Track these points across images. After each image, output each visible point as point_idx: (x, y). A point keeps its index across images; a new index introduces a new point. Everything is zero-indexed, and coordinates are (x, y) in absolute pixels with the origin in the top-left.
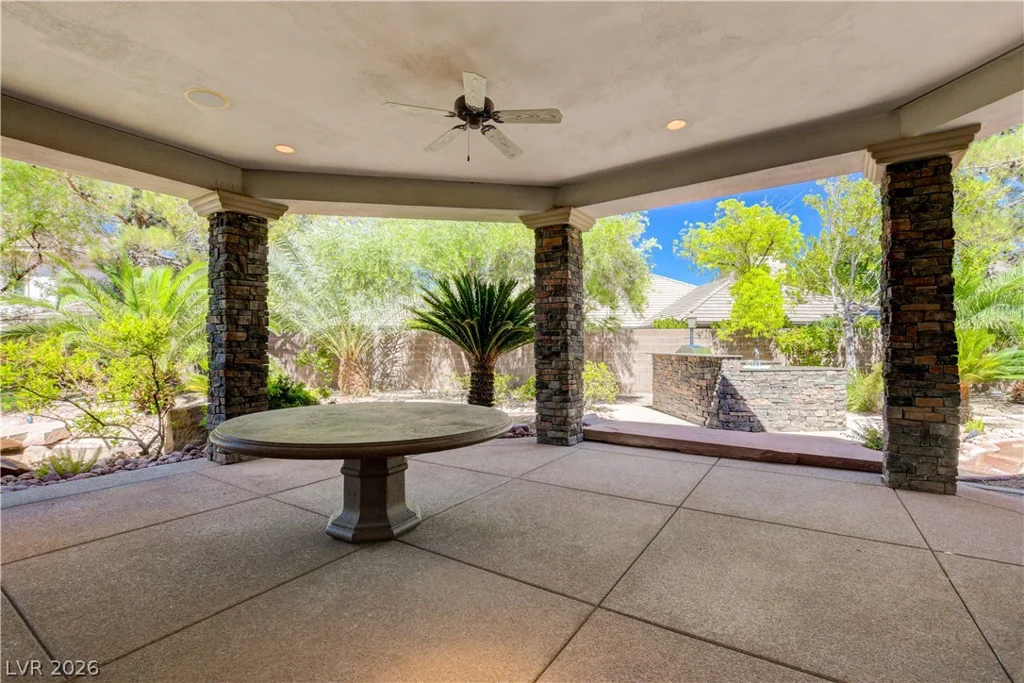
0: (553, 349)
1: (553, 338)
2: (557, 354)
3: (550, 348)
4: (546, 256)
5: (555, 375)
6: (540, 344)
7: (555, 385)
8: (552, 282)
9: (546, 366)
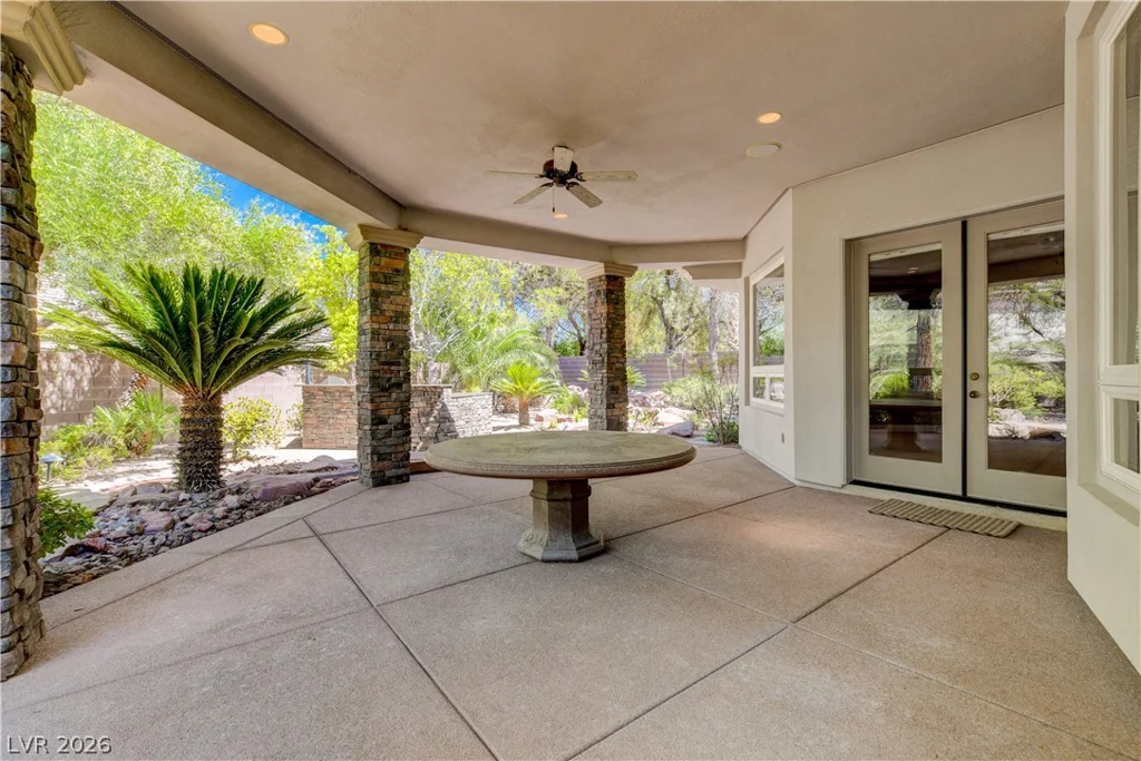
0: (393, 381)
1: (393, 368)
2: (399, 385)
3: (389, 379)
4: (385, 277)
5: (396, 409)
6: (377, 374)
7: (395, 419)
8: (393, 307)
9: (384, 399)
